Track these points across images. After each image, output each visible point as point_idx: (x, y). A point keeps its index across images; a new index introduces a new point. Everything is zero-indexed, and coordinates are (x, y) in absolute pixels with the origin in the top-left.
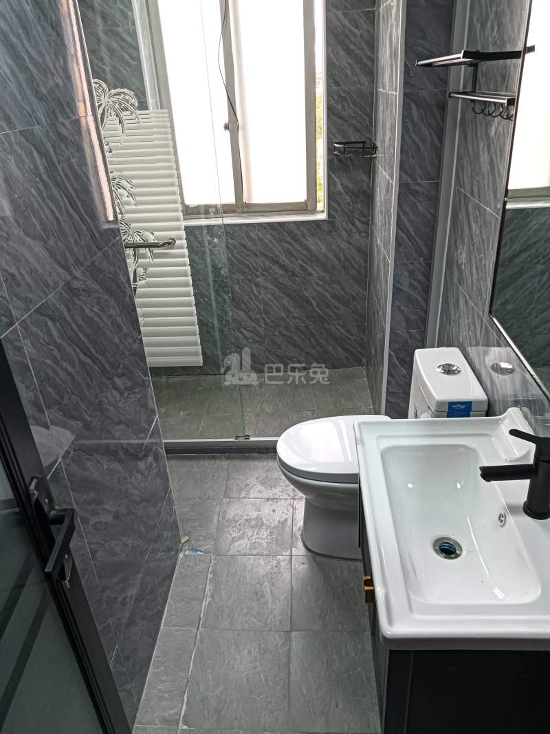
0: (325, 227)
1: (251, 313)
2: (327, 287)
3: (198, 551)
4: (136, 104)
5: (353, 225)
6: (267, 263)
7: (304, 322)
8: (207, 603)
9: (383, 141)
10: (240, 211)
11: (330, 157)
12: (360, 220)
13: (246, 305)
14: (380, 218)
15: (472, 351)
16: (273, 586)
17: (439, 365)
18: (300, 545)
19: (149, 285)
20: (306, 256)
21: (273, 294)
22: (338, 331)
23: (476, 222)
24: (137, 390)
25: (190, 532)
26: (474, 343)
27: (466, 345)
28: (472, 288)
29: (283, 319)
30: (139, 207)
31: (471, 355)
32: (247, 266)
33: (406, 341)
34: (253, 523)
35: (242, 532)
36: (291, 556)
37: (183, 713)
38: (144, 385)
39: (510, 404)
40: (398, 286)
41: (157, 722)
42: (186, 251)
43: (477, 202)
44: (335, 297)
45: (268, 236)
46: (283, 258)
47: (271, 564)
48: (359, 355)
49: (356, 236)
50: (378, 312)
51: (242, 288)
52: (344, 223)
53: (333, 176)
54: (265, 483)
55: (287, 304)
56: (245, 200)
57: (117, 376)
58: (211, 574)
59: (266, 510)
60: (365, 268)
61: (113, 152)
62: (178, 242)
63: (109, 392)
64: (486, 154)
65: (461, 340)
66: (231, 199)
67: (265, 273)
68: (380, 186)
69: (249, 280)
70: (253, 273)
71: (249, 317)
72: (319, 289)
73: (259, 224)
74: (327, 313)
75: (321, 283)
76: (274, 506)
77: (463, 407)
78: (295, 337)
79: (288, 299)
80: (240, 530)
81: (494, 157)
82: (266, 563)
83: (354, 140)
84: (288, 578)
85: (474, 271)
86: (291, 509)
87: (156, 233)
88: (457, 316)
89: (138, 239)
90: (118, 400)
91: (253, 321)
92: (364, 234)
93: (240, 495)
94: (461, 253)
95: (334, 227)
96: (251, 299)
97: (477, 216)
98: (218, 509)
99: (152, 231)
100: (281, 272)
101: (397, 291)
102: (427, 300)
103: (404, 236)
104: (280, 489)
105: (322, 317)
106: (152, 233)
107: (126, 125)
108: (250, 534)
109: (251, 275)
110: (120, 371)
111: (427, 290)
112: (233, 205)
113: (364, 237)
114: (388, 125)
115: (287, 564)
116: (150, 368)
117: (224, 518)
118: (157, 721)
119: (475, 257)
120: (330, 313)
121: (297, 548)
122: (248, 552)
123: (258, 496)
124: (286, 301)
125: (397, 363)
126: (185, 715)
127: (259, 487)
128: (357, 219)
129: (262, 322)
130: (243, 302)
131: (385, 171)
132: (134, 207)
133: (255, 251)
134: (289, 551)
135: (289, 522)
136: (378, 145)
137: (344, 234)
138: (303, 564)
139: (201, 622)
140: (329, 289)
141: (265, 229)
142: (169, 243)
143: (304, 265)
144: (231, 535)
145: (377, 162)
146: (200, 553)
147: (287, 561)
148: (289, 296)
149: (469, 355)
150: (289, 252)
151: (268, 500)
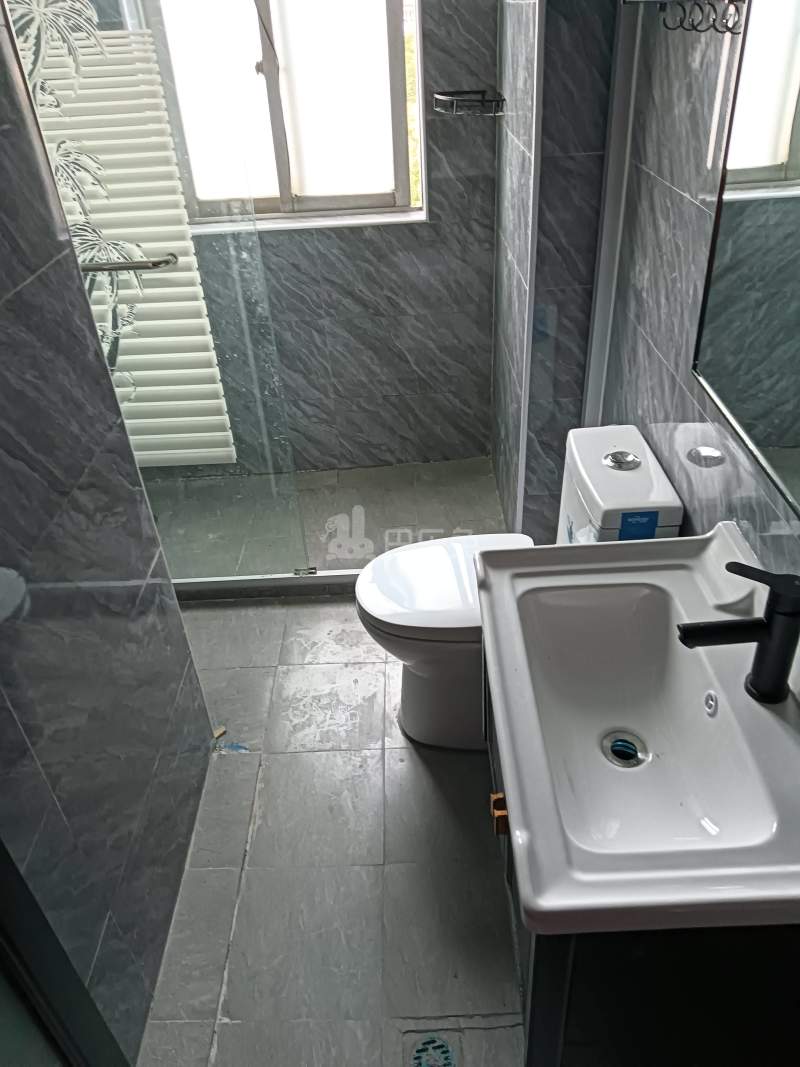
0: (424, 233)
1: (313, 377)
2: (431, 333)
3: (241, 747)
4: (96, 19)
5: (470, 230)
6: (335, 296)
7: (396, 389)
8: (256, 828)
9: (515, 89)
10: (287, 209)
11: (430, 118)
12: (480, 224)
13: (305, 365)
14: (511, 217)
15: (657, 429)
16: (357, 797)
17: (605, 455)
18: (397, 732)
19: (140, 333)
20: (396, 283)
21: (346, 345)
22: (448, 400)
23: (667, 219)
24: (120, 509)
25: (227, 720)
26: (661, 416)
27: (648, 421)
28: (659, 328)
29: (363, 385)
30: (114, 201)
31: (655, 437)
32: (302, 300)
33: (553, 417)
34: (324, 701)
35: (307, 716)
36: (383, 749)
37: (222, 999)
38: (133, 501)
39: (719, 514)
40: (541, 328)
41: (184, 1015)
42: (196, 275)
43: (668, 184)
44: (443, 349)
45: (335, 251)
46: (360, 287)
47: (352, 762)
48: (483, 440)
49: (475, 248)
50: (510, 372)
51: (296, 335)
52: (456, 228)
53: (434, 147)
54: (341, 640)
55: (369, 361)
56: (295, 190)
57: (80, 488)
58: (261, 782)
59: (344, 681)
60: (490, 301)
61: (64, 106)
62: (181, 260)
63: (65, 516)
64: (684, 101)
65: (640, 412)
66: (272, 190)
67: (332, 311)
68: (511, 165)
69: (307, 323)
70: (314, 312)
71: (310, 382)
72: (418, 336)
73: (320, 231)
74: (430, 374)
75: (421, 326)
76: (356, 673)
77: (645, 520)
78: (382, 413)
79: (370, 353)
80: (306, 713)
81: (698, 105)
82: (344, 762)
83: (467, 89)
84: (380, 783)
85: (663, 301)
86: (382, 679)
87: (144, 245)
88: (634, 373)
89: (115, 257)
90: (84, 527)
91: (317, 389)
92: (487, 245)
93: (304, 659)
94: (640, 272)
95: (438, 234)
96: (312, 353)
97: (668, 208)
98: (270, 681)
99: (137, 241)
100: (357, 309)
101: (538, 335)
102: (585, 350)
103: (550, 245)
104: (364, 647)
105: (423, 379)
106: (139, 246)
107: (81, 58)
108: (320, 719)
109: (310, 316)
110: (83, 480)
111: (585, 335)
112: (276, 198)
113: (487, 250)
114: (522, 60)
115: (378, 762)
116: (141, 469)
117: (280, 695)
118: (182, 1012)
119: (665, 277)
120: (435, 374)
121: (391, 737)
122: (318, 746)
123: (331, 661)
124: (367, 356)
125: (541, 452)
126: (225, 1000)
127: (334, 646)
128: (476, 220)
129: (331, 390)
130: (300, 359)
131: (519, 139)
132: (105, 201)
133: (314, 275)
134: (380, 743)
135: (380, 698)
136: (507, 95)
137: (456, 247)
138: (402, 761)
139: (247, 858)
140: (434, 336)
141: (329, 237)
142: (167, 262)
143: (394, 297)
144: (291, 721)
145: (505, 125)
146: (243, 751)
147: (377, 758)
148: (372, 348)
149: (652, 438)
150: (369, 275)
151: (346, 665)
